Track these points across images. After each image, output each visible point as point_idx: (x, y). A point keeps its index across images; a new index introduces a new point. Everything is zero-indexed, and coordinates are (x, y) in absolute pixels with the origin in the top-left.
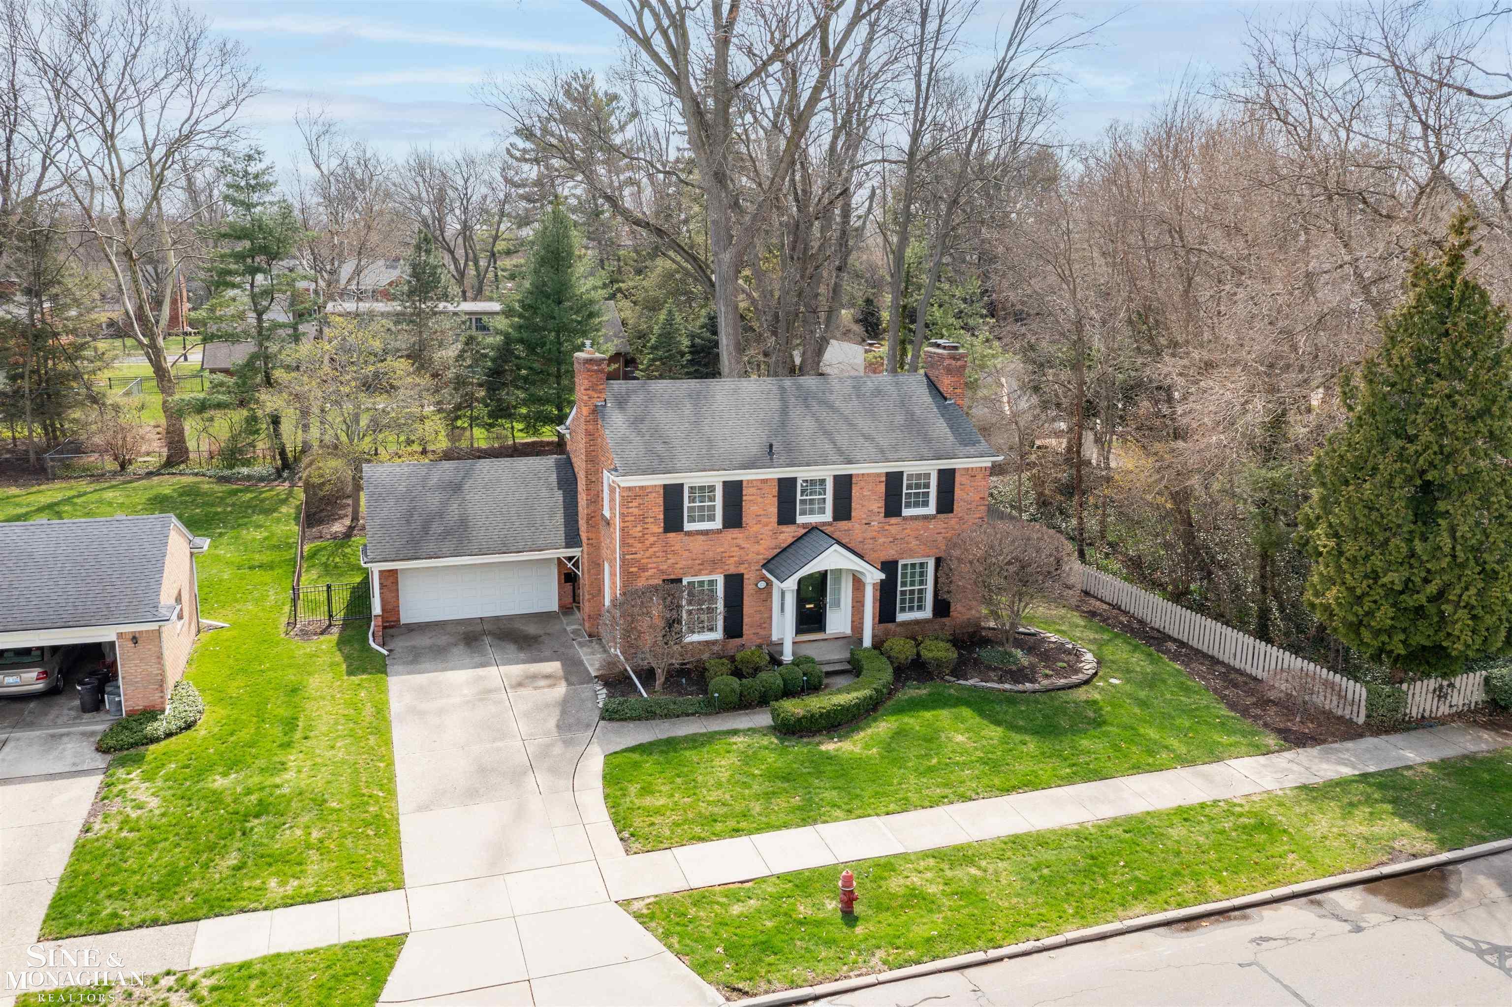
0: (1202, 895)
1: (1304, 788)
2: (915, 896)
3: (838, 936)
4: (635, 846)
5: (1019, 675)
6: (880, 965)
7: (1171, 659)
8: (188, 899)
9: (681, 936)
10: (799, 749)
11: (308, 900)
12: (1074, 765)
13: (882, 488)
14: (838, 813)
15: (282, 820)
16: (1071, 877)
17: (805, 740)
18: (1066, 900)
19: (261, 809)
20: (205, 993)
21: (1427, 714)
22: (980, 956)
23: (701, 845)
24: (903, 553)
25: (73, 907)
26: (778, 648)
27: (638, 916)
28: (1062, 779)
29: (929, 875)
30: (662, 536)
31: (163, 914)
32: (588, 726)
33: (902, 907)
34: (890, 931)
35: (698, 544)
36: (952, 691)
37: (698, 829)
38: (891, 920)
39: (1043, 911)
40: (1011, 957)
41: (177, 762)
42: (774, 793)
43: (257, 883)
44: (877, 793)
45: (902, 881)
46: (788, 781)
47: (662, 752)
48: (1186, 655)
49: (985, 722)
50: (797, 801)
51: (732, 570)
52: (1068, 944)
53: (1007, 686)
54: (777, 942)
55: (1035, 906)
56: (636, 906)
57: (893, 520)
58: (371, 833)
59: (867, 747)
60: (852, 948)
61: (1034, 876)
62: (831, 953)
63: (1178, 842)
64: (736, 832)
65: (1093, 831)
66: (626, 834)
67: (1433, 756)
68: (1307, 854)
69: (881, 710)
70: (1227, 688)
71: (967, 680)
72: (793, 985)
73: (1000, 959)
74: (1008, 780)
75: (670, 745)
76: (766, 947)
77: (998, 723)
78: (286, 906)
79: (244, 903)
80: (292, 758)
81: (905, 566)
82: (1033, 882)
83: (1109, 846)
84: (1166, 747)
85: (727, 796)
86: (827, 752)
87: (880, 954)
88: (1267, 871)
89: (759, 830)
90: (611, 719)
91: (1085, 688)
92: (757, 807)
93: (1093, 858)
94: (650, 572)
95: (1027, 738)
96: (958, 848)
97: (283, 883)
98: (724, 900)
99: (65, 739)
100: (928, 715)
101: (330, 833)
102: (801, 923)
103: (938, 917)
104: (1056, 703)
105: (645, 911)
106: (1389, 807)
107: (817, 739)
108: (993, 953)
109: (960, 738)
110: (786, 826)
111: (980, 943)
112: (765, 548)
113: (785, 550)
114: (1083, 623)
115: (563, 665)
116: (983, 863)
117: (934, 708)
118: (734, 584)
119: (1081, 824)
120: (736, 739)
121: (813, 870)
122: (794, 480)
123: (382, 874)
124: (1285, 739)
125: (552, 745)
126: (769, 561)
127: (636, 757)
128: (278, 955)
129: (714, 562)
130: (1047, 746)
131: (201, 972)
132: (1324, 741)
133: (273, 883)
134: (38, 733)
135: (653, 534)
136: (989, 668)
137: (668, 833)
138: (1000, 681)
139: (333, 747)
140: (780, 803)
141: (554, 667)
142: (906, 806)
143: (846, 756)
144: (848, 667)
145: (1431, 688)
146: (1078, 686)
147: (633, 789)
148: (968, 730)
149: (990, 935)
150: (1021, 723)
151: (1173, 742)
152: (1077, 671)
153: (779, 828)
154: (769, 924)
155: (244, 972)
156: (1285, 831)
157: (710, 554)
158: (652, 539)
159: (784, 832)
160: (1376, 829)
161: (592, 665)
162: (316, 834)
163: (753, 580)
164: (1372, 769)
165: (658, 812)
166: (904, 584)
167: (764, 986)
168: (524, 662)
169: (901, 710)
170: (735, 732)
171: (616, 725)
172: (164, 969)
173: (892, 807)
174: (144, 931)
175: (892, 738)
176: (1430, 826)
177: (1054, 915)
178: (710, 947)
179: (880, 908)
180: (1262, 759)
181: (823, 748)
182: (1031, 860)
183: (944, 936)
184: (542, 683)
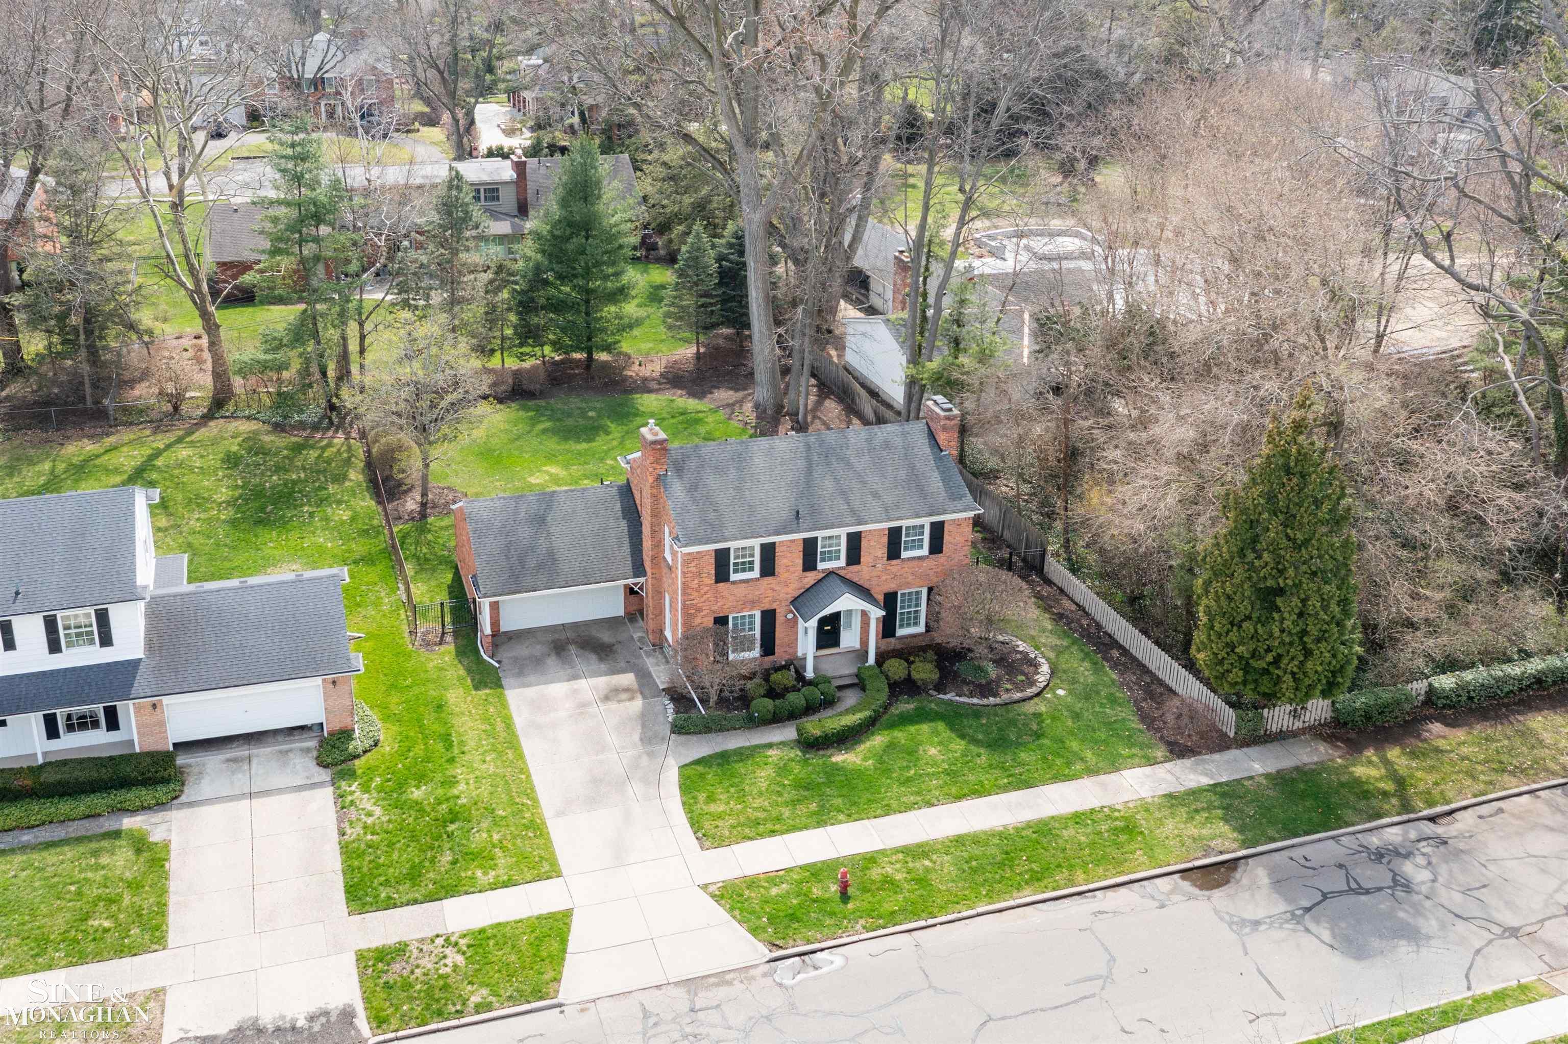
0: (1071, 882)
1: (1170, 796)
2: (887, 882)
3: (837, 910)
4: (707, 844)
5: (987, 689)
6: (861, 930)
7: (1111, 668)
8: (431, 886)
9: (741, 911)
10: (816, 760)
11: (505, 885)
12: (1011, 776)
13: (885, 540)
14: (841, 817)
15: (470, 824)
16: (989, 868)
17: (821, 752)
18: (983, 885)
19: (454, 816)
20: (465, 948)
21: (1284, 729)
22: (922, 923)
23: (749, 843)
24: (901, 586)
25: (362, 892)
26: (802, 663)
27: (713, 896)
28: (999, 788)
29: (898, 866)
30: (714, 586)
31: (420, 898)
32: (663, 739)
33: (878, 889)
34: (869, 907)
35: (741, 590)
36: (933, 706)
37: (747, 830)
38: (871, 899)
39: (966, 893)
40: (941, 924)
41: (380, 776)
42: (798, 800)
43: (469, 873)
44: (869, 800)
45: (880, 871)
46: (808, 790)
47: (719, 764)
48: (1124, 664)
49: (953, 735)
50: (813, 806)
51: (767, 607)
52: (978, 915)
53: (975, 701)
54: (799, 914)
55: (964, 889)
56: (712, 888)
57: (894, 562)
58: (531, 835)
59: (865, 759)
60: (845, 918)
61: (966, 867)
62: (832, 922)
63: (1066, 841)
64: (773, 833)
65: (1012, 832)
66: (700, 834)
67: (1272, 768)
68: (1149, 850)
69: (878, 726)
70: (1145, 700)
71: (945, 694)
72: (809, 942)
73: (935, 925)
74: (962, 789)
75: (723, 759)
76: (793, 917)
77: (962, 736)
78: (492, 889)
79: (466, 888)
80: (458, 771)
81: (903, 595)
82: (964, 871)
83: (1020, 843)
84: (1082, 759)
85: (766, 803)
86: (837, 763)
87: (862, 922)
88: (1120, 863)
89: (788, 831)
90: (679, 733)
91: (1036, 700)
92: (786, 812)
93: (1007, 853)
94: (704, 613)
95: (982, 751)
96: (919, 845)
97: (485, 873)
98: (766, 884)
99: (291, 755)
100: (912, 729)
101: (504, 835)
102: (815, 901)
103: (900, 897)
104: (1011, 715)
105: (717, 893)
106: (1220, 812)
107: (829, 752)
108: (931, 921)
109: (933, 751)
110: (806, 827)
111: (923, 915)
112: (793, 590)
113: (808, 590)
114: (1050, 627)
115: (637, 676)
116: (934, 857)
117: (917, 723)
118: (769, 617)
119: (1004, 826)
120: (770, 752)
121: (823, 862)
122: (816, 538)
123: (546, 867)
124: (1171, 752)
125: (640, 757)
126: (796, 599)
127: (700, 769)
128: (499, 924)
129: (753, 602)
130: (997, 758)
131: (457, 935)
132: (1199, 753)
133: (479, 873)
134: (269, 750)
135: (707, 585)
136: (964, 682)
137: (727, 833)
138: (971, 695)
139: (484, 761)
140: (802, 809)
141: (628, 679)
142: (888, 811)
143: (850, 766)
144: (856, 681)
145: (1287, 711)
146: (1031, 698)
147: (702, 797)
148: (941, 743)
149: (930, 909)
150: (980, 737)
151: (1089, 754)
152: (1032, 683)
153: (801, 829)
154: (795, 902)
155: (483, 936)
156: (1141, 833)
157: (750, 597)
158: (706, 589)
159: (805, 833)
160: (1204, 832)
161: (659, 677)
162: (496, 837)
163: (783, 613)
164: (1224, 779)
165: (720, 817)
166: (902, 608)
167: (791, 942)
168: (606, 674)
169: (891, 726)
170: (770, 746)
171: (683, 738)
172: (435, 933)
173: (879, 812)
174: (410, 908)
175: (884, 751)
176: (1241, 830)
177: (973, 895)
178: (759, 918)
179: (865, 890)
180: (1148, 770)
181: (834, 759)
182: (965, 854)
183: (903, 910)
184: (624, 696)
